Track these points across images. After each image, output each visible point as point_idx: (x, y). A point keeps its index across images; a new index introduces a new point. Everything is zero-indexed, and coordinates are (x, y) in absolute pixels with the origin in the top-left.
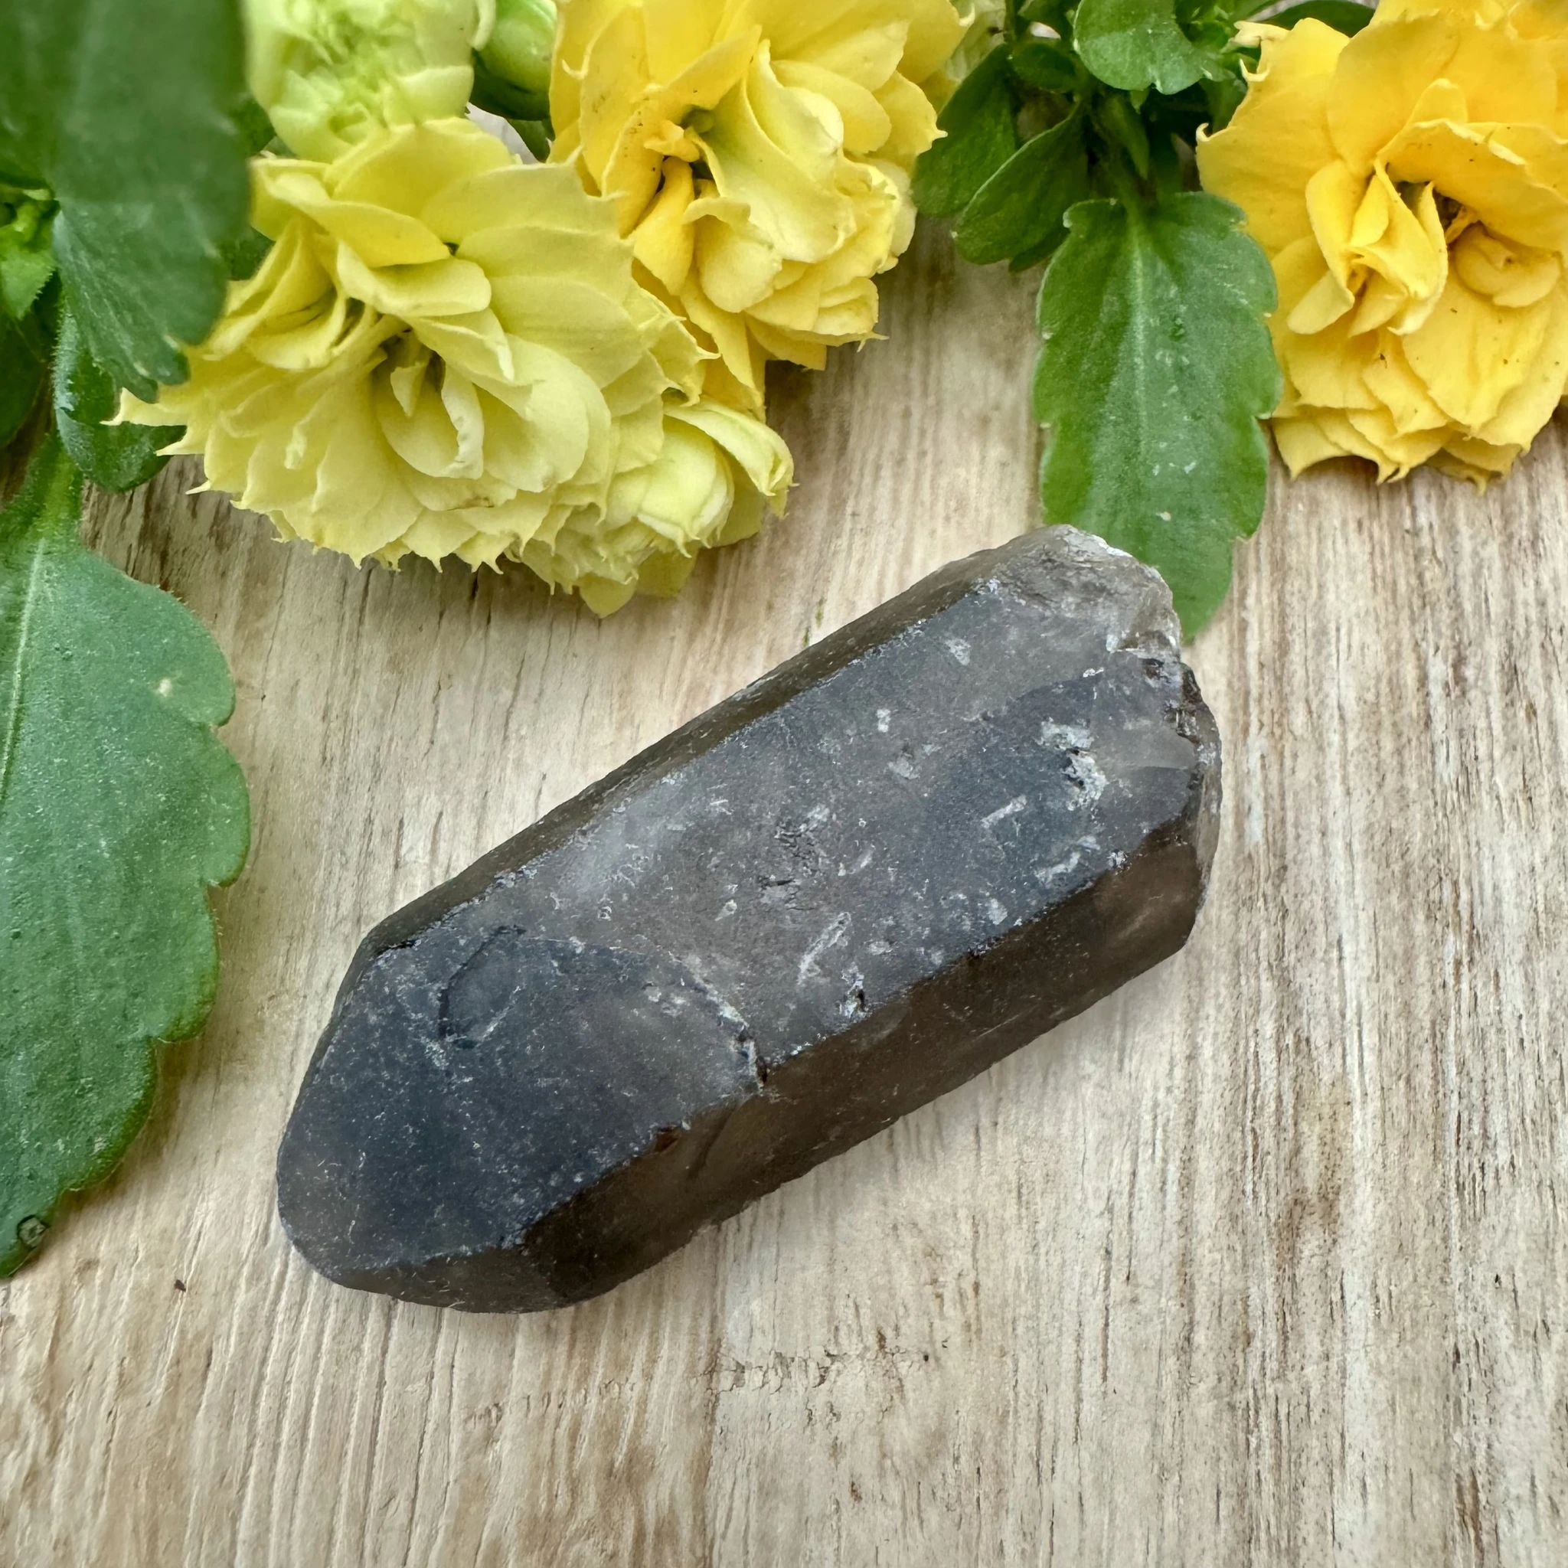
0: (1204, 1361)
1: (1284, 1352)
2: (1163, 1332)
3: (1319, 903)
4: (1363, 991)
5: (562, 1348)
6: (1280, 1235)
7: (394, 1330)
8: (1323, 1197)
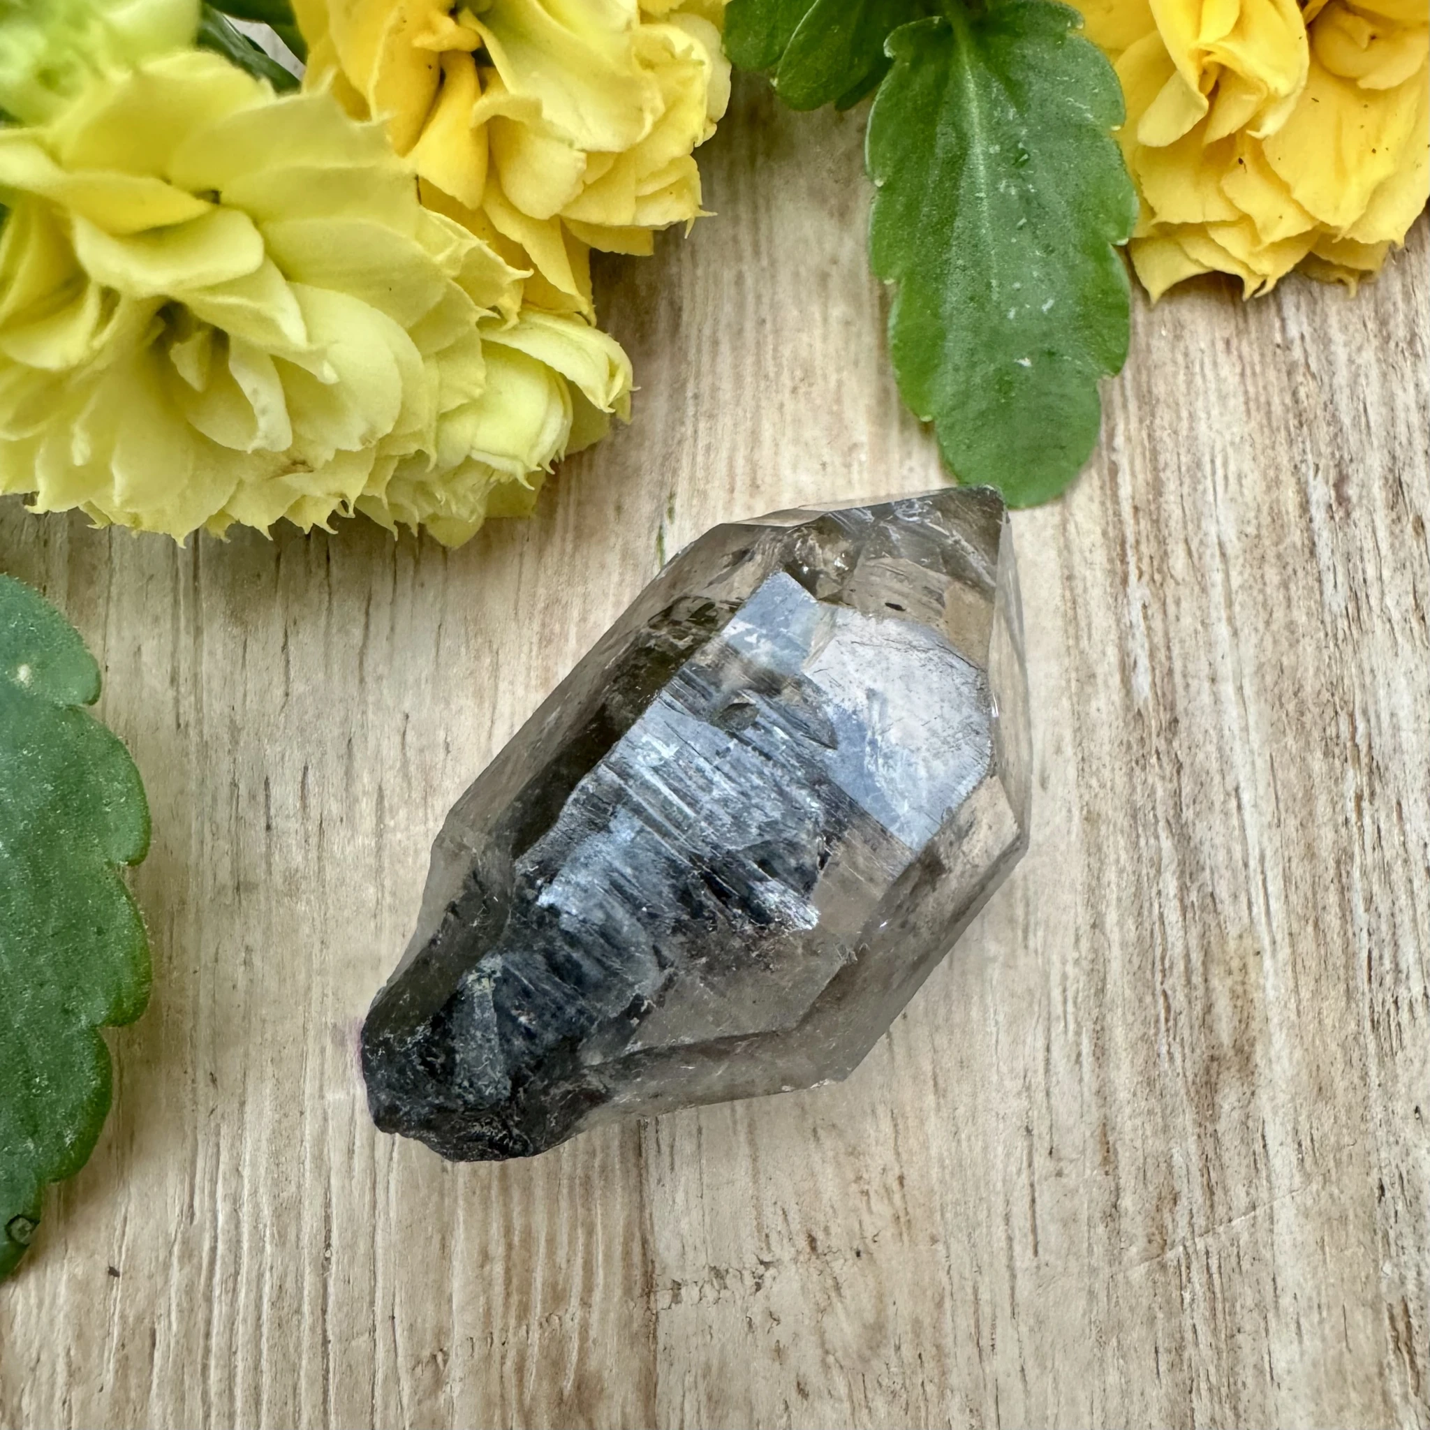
0: (1135, 1224)
1: (1212, 1206)
2: (1091, 1201)
3: (1214, 755)
4: (1265, 837)
5: (498, 1288)
6: (1197, 1092)
7: (331, 1289)
8: (1239, 1050)
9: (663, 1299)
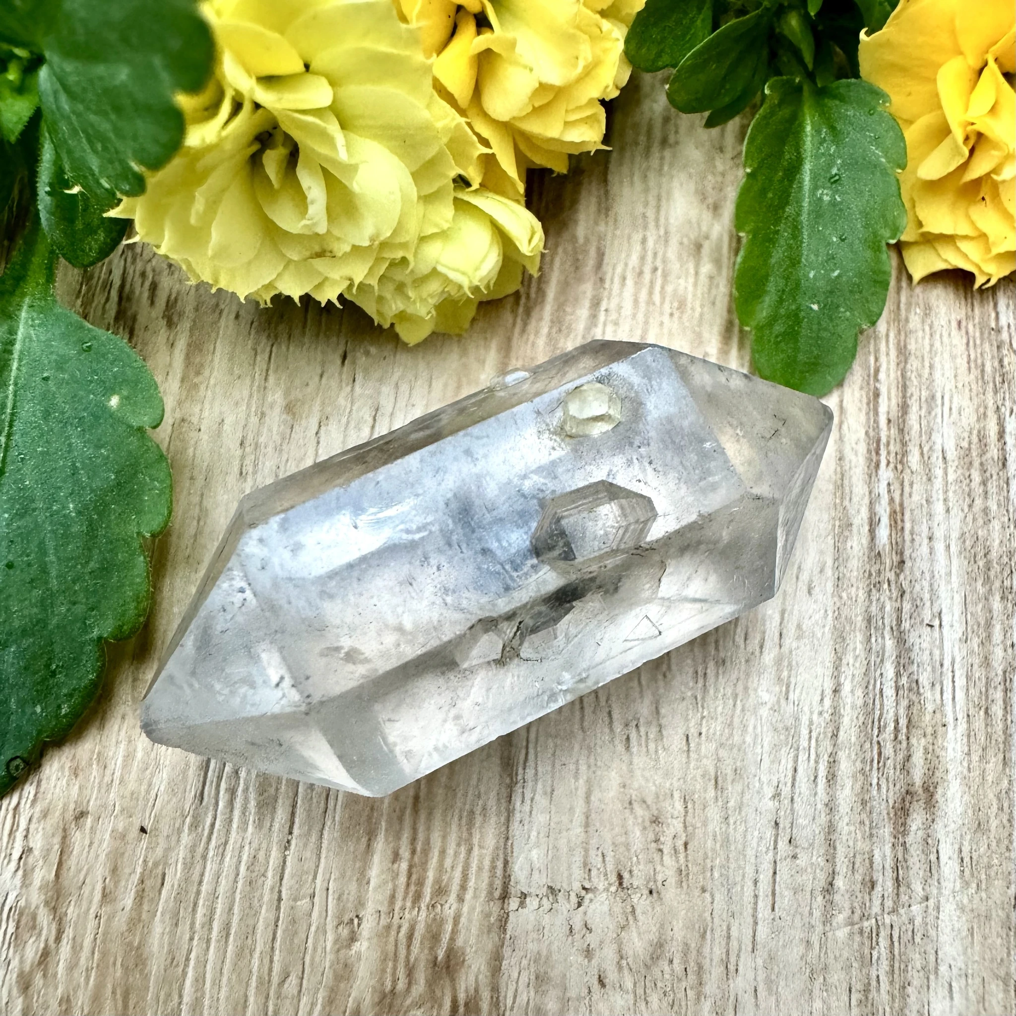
0: (842, 899)
1: (898, 895)
2: (814, 878)
3: (927, 588)
4: (956, 649)
5: (402, 879)
6: (896, 814)
7: (288, 864)
8: (926, 789)
9: (513, 903)
